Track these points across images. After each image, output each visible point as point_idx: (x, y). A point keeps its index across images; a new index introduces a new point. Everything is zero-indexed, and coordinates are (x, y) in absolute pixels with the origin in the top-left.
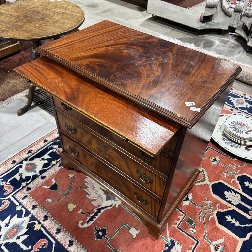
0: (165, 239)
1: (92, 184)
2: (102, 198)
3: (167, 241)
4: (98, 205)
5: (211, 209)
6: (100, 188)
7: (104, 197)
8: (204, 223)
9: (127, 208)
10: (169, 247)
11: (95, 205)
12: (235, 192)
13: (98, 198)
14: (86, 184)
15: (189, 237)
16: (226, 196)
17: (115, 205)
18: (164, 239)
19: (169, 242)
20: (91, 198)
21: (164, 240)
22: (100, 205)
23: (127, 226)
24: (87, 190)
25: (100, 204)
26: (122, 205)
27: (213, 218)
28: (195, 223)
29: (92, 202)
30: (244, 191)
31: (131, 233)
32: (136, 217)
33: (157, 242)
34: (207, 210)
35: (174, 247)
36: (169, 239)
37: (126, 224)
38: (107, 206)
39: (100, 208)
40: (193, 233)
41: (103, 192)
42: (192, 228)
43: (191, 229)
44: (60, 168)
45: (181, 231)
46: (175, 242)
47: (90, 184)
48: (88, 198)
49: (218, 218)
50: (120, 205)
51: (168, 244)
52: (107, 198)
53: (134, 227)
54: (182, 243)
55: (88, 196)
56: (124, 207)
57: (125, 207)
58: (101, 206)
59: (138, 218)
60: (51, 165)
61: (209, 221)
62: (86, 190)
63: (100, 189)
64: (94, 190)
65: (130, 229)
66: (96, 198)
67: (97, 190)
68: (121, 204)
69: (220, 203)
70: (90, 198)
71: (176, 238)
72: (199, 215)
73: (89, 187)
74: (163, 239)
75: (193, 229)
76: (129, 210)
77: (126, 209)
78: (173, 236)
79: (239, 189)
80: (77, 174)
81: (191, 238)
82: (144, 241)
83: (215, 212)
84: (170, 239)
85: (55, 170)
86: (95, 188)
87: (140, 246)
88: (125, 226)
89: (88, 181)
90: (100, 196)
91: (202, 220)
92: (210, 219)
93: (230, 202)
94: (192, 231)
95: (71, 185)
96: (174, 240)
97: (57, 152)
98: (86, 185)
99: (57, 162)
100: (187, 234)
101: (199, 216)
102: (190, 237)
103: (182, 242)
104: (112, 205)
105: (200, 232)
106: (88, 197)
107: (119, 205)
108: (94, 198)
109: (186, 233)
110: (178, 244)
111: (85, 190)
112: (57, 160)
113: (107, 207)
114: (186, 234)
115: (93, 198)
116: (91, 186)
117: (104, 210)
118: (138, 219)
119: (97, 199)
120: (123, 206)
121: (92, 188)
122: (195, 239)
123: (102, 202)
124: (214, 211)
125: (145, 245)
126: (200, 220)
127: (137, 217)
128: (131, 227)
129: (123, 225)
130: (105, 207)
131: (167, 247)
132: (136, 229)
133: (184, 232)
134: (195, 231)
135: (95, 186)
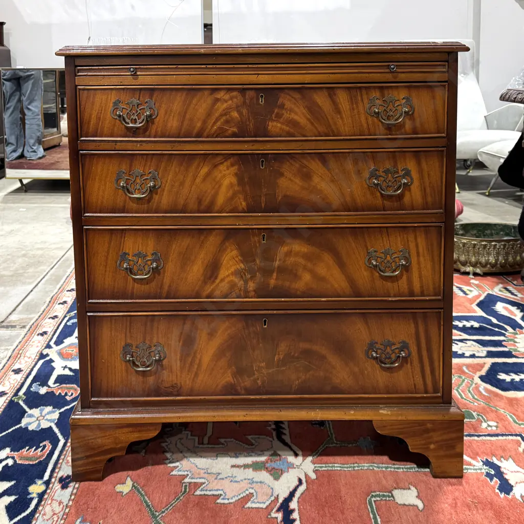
0: (472, 467)
1: (203, 471)
2: (261, 482)
3: (481, 469)
4: (270, 502)
5: (466, 380)
6: (233, 466)
7: (264, 476)
8: (486, 404)
9: (335, 465)
10: (495, 475)
11: (264, 506)
12: (461, 341)
13: (253, 488)
14: (187, 480)
15: (496, 438)
16: (457, 352)
17: (306, 475)
18: (471, 469)
19: (485, 470)
20: (237, 498)
21: (472, 471)
22: (273, 498)
23: (378, 496)
24: (206, 490)
25: (272, 495)
26: (321, 467)
27: (486, 390)
28: (476, 413)
29: (249, 505)
30: (470, 334)
31: (407, 503)
32: (375, 468)
33: (467, 482)
34: (462, 384)
35: (502, 470)
36: (478, 464)
37: (374, 494)
38: (291, 490)
39: (282, 504)
40: (494, 428)
41: (251, 470)
42: (482, 422)
43: (484, 425)
44: (70, 490)
45: (476, 438)
46: (492, 461)
47: (199, 474)
48: (230, 503)
49: (492, 385)
50: (316, 469)
51: (487, 472)
52: (271, 475)
53: (395, 488)
54: (503, 455)
55: (223, 499)
56: (329, 466)
57: (331, 465)
58: (277, 498)
59: (382, 467)
60: (32, 499)
61: (489, 398)
62: (201, 490)
63: (234, 469)
64: (223, 479)
65: (392, 496)
66: (247, 492)
67: (231, 475)
68: (316, 465)
69: (464, 365)
70: (231, 501)
71: (483, 453)
72: (462, 398)
73: (202, 480)
74: (469, 471)
75: (485, 422)
76: (345, 466)
77: (339, 469)
78: (477, 454)
79: (460, 335)
80: (139, 476)
81: (504, 438)
82: (447, 499)
83: (477, 380)
84: (478, 462)
85: (60, 503)
86: (219, 474)
87: (454, 513)
88: (378, 499)
89: (186, 473)
90: (252, 482)
91: (479, 402)
92: (484, 393)
93: (473, 356)
94: (489, 426)
95: (148, 506)
96: (487, 459)
97: (19, 462)
98: (190, 483)
99: (47, 483)
100: (489, 435)
101: (465, 399)
102: (500, 438)
103: (500, 452)
104: (300, 481)
105: (500, 419)
106: (226, 501)
107: (315, 471)
108: (244, 494)
109: (485, 435)
110: (501, 461)
111: (198, 493)
112: (41, 477)
113: (295, 490)
114: (488, 438)
115: (242, 496)
116: (206, 475)
117: (295, 499)
118: (384, 469)
119: (252, 491)
120: (326, 467)
121: (212, 478)
122: (512, 435)
123: (272, 489)
124: (473, 379)
125: (456, 504)
126: (476, 404)
127: (378, 467)
128: (391, 492)
129: (370, 499)
130: (292, 494)
131: (495, 478)
132: (404, 489)
133: (481, 436)
134: (491, 423)
135: (214, 471)
